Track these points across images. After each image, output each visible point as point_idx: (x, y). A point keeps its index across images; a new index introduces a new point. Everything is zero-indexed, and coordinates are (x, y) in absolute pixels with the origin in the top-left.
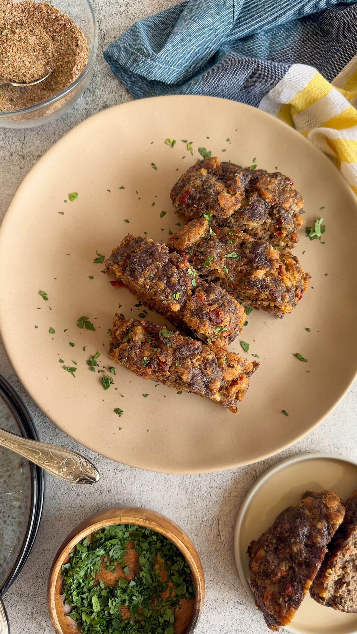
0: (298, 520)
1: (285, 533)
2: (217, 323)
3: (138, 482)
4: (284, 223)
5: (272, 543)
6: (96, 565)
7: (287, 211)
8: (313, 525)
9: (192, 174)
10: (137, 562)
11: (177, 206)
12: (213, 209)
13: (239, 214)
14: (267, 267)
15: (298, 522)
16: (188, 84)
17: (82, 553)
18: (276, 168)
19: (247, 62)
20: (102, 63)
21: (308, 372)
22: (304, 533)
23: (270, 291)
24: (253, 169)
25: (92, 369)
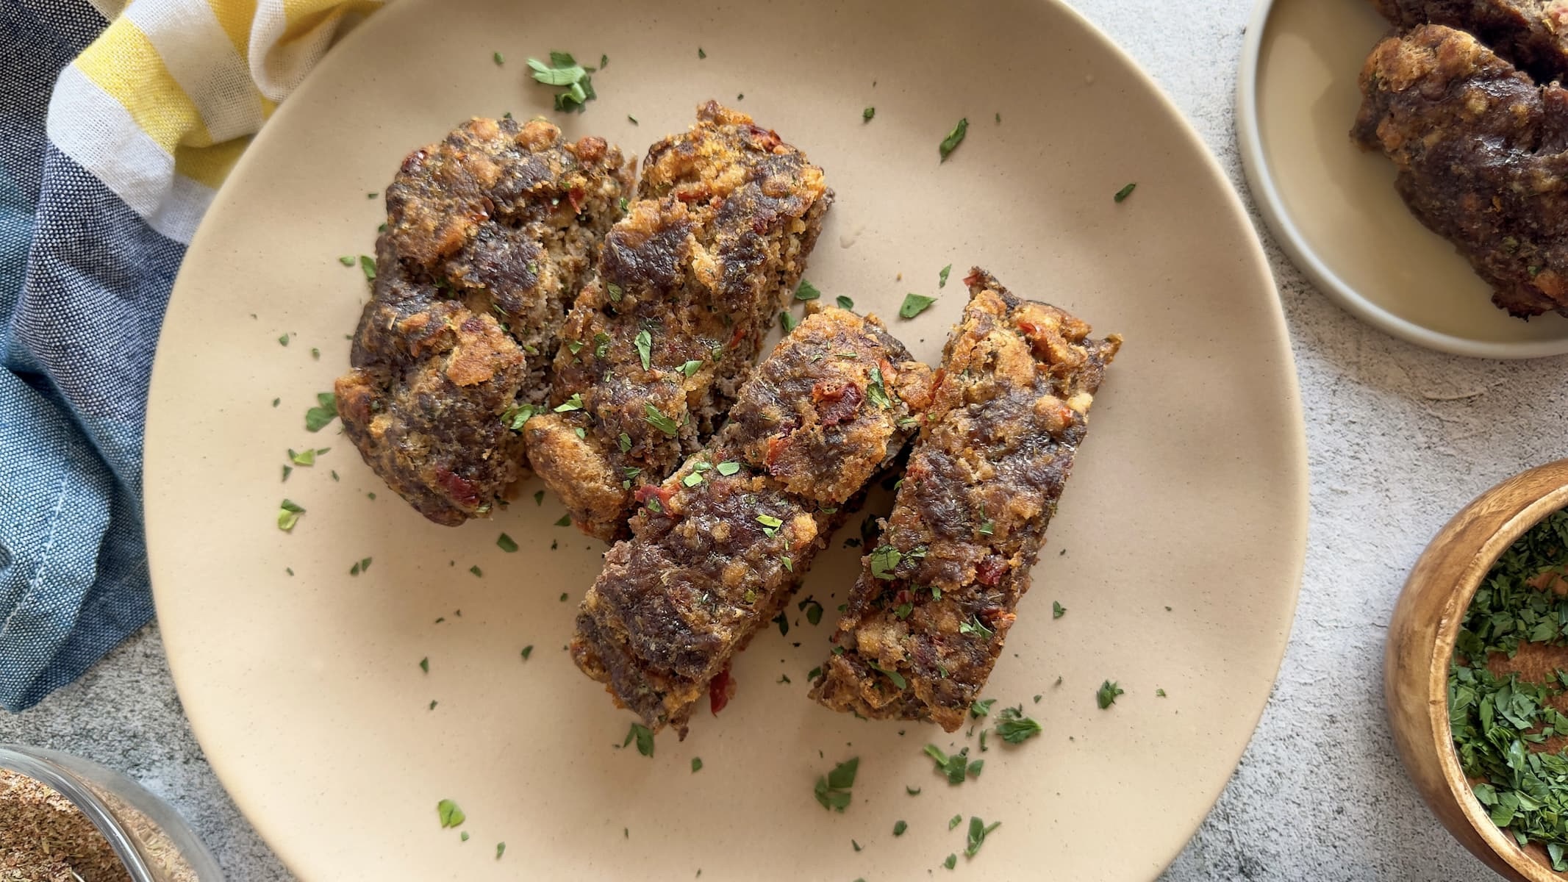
0: (1454, 167)
1: (1490, 209)
2: (859, 400)
3: (1309, 636)
4: (546, 183)
5: (1517, 249)
6: (1551, 766)
7: (508, 172)
8: (1475, 125)
9: (385, 462)
10: (1547, 646)
11: (484, 509)
12: (496, 402)
13: (515, 322)
14: (683, 239)
15: (1462, 169)
16: (112, 462)
17: (1519, 810)
18: (371, 196)
19: (38, 282)
20: (46, 710)
21: (998, 118)
22: (1497, 152)
23: (758, 232)
24: (374, 269)
25: (976, 771)
